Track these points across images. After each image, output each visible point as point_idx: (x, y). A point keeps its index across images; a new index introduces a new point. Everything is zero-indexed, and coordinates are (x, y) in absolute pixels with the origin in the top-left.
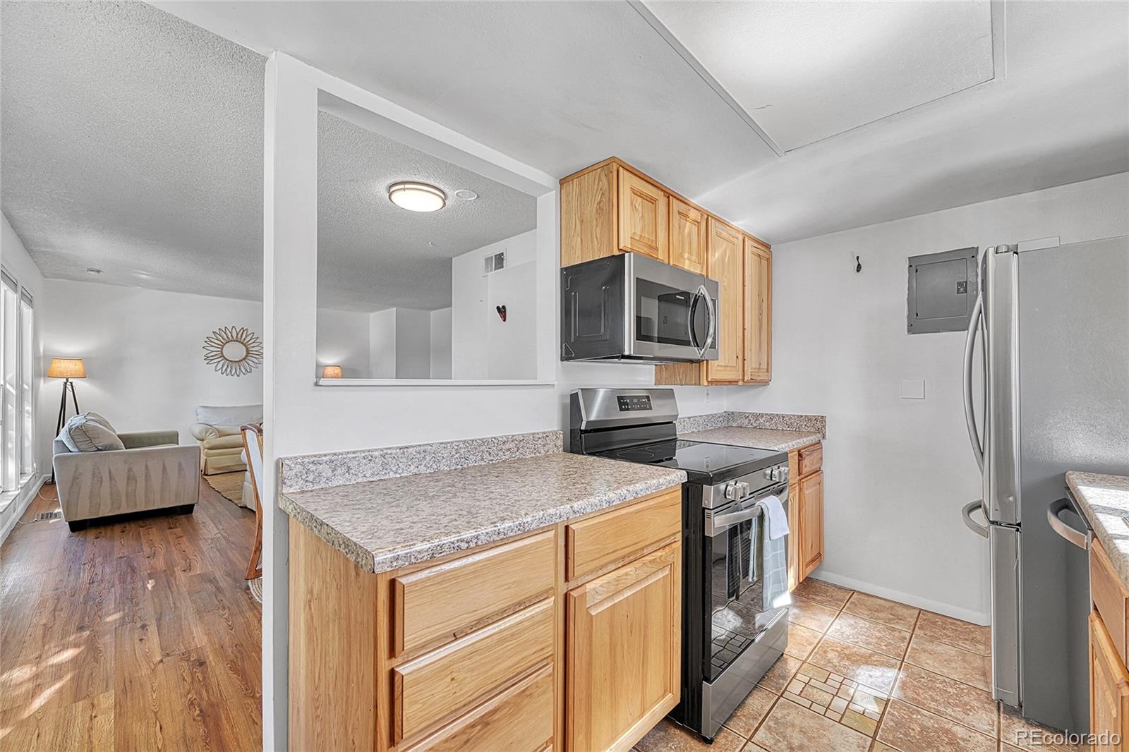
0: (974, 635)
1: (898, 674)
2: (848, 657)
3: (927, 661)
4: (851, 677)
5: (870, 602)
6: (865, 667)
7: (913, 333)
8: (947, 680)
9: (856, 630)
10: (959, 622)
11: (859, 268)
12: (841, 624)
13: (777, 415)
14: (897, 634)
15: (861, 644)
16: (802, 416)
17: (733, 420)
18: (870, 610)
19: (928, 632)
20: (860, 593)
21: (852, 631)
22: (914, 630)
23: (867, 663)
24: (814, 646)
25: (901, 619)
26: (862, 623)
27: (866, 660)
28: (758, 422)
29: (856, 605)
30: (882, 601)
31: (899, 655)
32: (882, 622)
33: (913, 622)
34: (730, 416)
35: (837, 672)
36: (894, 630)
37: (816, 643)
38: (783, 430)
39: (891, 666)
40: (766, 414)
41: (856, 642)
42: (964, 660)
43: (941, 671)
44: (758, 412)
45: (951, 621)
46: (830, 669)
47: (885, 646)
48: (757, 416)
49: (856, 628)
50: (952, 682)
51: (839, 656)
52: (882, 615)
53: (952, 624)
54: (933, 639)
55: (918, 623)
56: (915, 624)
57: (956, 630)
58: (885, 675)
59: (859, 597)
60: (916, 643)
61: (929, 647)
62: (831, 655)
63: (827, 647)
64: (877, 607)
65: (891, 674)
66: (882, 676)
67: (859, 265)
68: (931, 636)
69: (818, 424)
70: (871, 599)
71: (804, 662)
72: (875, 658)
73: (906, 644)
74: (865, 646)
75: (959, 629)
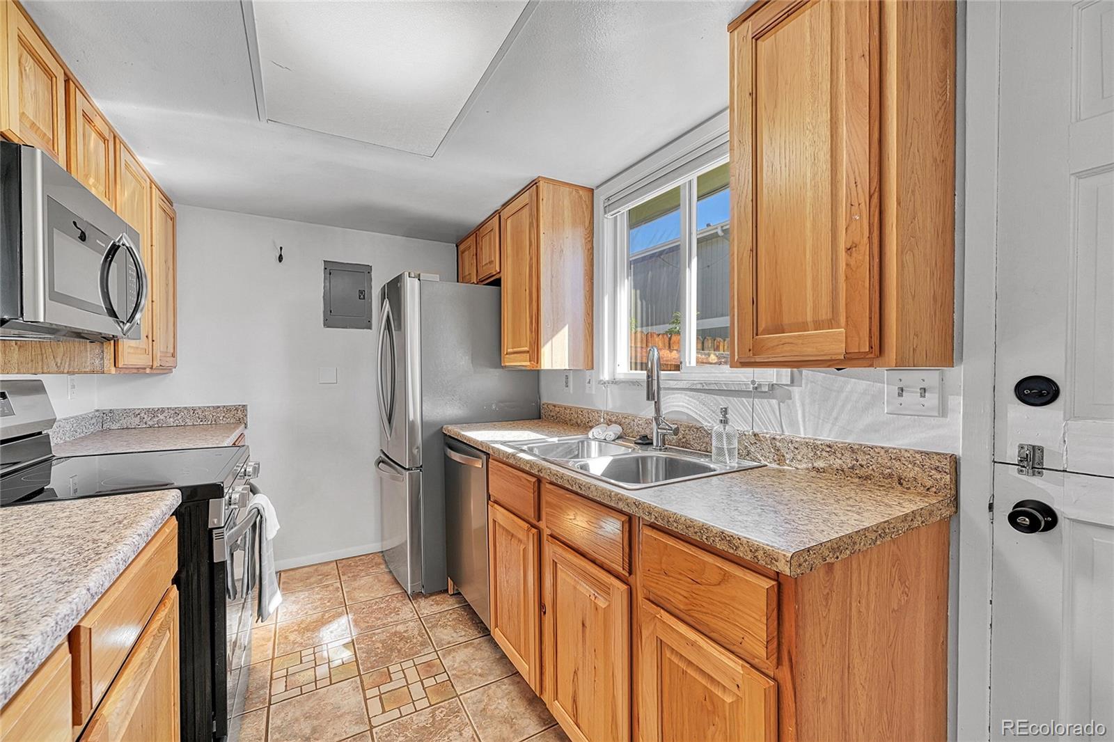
0: (375, 561)
1: (348, 617)
2: (307, 629)
3: (361, 595)
4: (318, 643)
5: (298, 574)
6: (324, 628)
7: (328, 327)
8: (377, 600)
9: (300, 603)
10: (363, 557)
11: (280, 258)
12: (285, 606)
13: (186, 408)
14: (331, 588)
15: (310, 612)
16: (219, 407)
17: (113, 420)
18: (301, 581)
19: (349, 575)
20: (284, 571)
21: (298, 607)
22: (340, 579)
23: (323, 624)
24: (273, 638)
25: (327, 576)
26: (302, 595)
27: (322, 622)
28: (156, 419)
29: (289, 583)
30: (306, 569)
31: (341, 603)
32: (315, 585)
33: (337, 573)
34: (105, 416)
35: (306, 647)
36: (327, 586)
37: (273, 636)
38: (193, 425)
39: (340, 615)
40: (168, 409)
41: (306, 613)
42: (379, 581)
43: (372, 597)
44: (156, 406)
45: (358, 558)
46: (299, 649)
47: (328, 602)
48: (153, 413)
49: (299, 601)
50: (381, 600)
51: (299, 633)
52: (313, 580)
53: (360, 560)
54: (355, 578)
55: (340, 572)
56: (339, 574)
57: (364, 563)
58: (341, 623)
59: (287, 575)
60: (347, 587)
61: (356, 584)
62: (292, 637)
63: (285, 632)
64: (305, 575)
65: (343, 620)
66: (339, 626)
67: (281, 255)
68: (352, 576)
69: (237, 416)
70: (297, 571)
71: (273, 659)
72: (327, 615)
73: (341, 591)
74: (315, 612)
75: (366, 561)
